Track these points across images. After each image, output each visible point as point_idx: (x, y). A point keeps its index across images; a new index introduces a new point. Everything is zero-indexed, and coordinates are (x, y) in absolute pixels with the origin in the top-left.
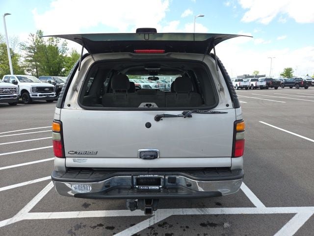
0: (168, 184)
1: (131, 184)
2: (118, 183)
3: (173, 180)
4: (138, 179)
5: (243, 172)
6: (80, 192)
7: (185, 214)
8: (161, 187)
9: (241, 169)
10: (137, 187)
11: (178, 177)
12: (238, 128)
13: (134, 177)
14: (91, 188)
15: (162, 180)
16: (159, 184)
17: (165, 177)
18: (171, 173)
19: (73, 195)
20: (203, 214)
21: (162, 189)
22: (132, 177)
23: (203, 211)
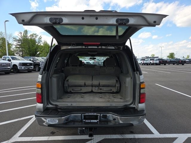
0: (102, 119)
1: (81, 119)
2: (73, 118)
3: (105, 117)
4: (85, 116)
5: (145, 112)
6: (51, 123)
7: (112, 138)
8: (98, 120)
9: (144, 110)
10: (84, 120)
11: (108, 115)
12: (141, 86)
13: (83, 115)
14: (57, 121)
15: (99, 117)
16: (97, 119)
17: (100, 115)
18: (104, 112)
19: (47, 125)
20: (122, 138)
21: (98, 122)
22: (82, 115)
23: (122, 136)
